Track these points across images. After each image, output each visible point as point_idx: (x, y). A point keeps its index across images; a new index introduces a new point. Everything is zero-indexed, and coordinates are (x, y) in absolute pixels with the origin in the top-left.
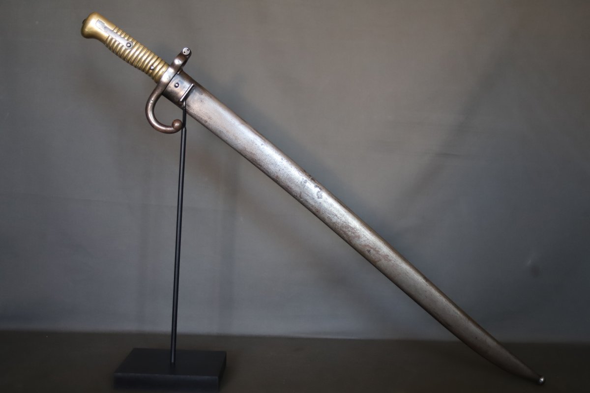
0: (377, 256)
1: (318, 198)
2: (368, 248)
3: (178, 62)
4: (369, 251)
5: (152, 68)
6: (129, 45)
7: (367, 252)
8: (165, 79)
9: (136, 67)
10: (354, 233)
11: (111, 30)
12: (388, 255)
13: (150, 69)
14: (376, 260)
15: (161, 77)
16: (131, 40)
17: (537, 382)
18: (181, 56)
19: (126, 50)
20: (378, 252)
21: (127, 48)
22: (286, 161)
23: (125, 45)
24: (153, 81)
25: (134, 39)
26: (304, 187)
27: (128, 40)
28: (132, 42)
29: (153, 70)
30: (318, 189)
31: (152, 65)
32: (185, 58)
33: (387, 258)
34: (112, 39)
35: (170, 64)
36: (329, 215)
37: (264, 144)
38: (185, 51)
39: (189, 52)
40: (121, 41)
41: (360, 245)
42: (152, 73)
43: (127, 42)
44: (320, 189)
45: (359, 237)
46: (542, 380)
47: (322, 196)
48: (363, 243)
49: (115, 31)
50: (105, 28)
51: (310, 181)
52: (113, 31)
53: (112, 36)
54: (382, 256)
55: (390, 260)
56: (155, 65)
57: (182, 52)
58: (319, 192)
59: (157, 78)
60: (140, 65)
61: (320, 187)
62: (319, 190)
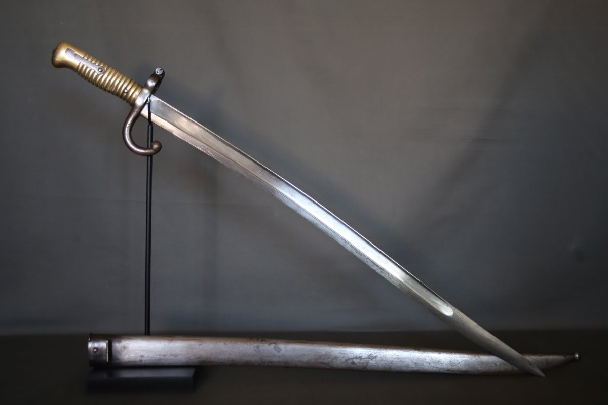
0: (363, 361)
1: (279, 352)
2: (350, 362)
3: (151, 83)
4: (353, 363)
5: (126, 91)
6: (100, 70)
7: (352, 365)
8: (139, 102)
9: (109, 92)
10: (329, 358)
11: (81, 57)
12: (371, 355)
13: (124, 92)
14: (365, 365)
15: (135, 100)
16: (102, 65)
17: (574, 360)
18: (154, 76)
19: (98, 75)
20: (360, 358)
21: (98, 73)
22: (229, 343)
23: (96, 71)
24: (128, 104)
25: (105, 64)
26: (260, 352)
27: (99, 65)
28: (104, 67)
29: (127, 93)
30: (272, 346)
31: (126, 88)
32: (159, 80)
33: (372, 357)
34: (83, 66)
35: (143, 85)
36: (298, 359)
37: (201, 343)
38: (158, 72)
39: (161, 72)
40: (91, 68)
41: (342, 363)
42: (126, 96)
43: (98, 67)
44: (274, 343)
45: (336, 358)
46: (577, 356)
47: (280, 348)
48: (343, 360)
49: (86, 58)
50: (76, 55)
51: (261, 344)
52: (83, 58)
53: (83, 63)
54: (366, 358)
55: (376, 357)
56: (128, 88)
57: (155, 72)
58: (275, 347)
59: (131, 101)
60: (113, 89)
61: (273, 342)
62: (275, 345)
